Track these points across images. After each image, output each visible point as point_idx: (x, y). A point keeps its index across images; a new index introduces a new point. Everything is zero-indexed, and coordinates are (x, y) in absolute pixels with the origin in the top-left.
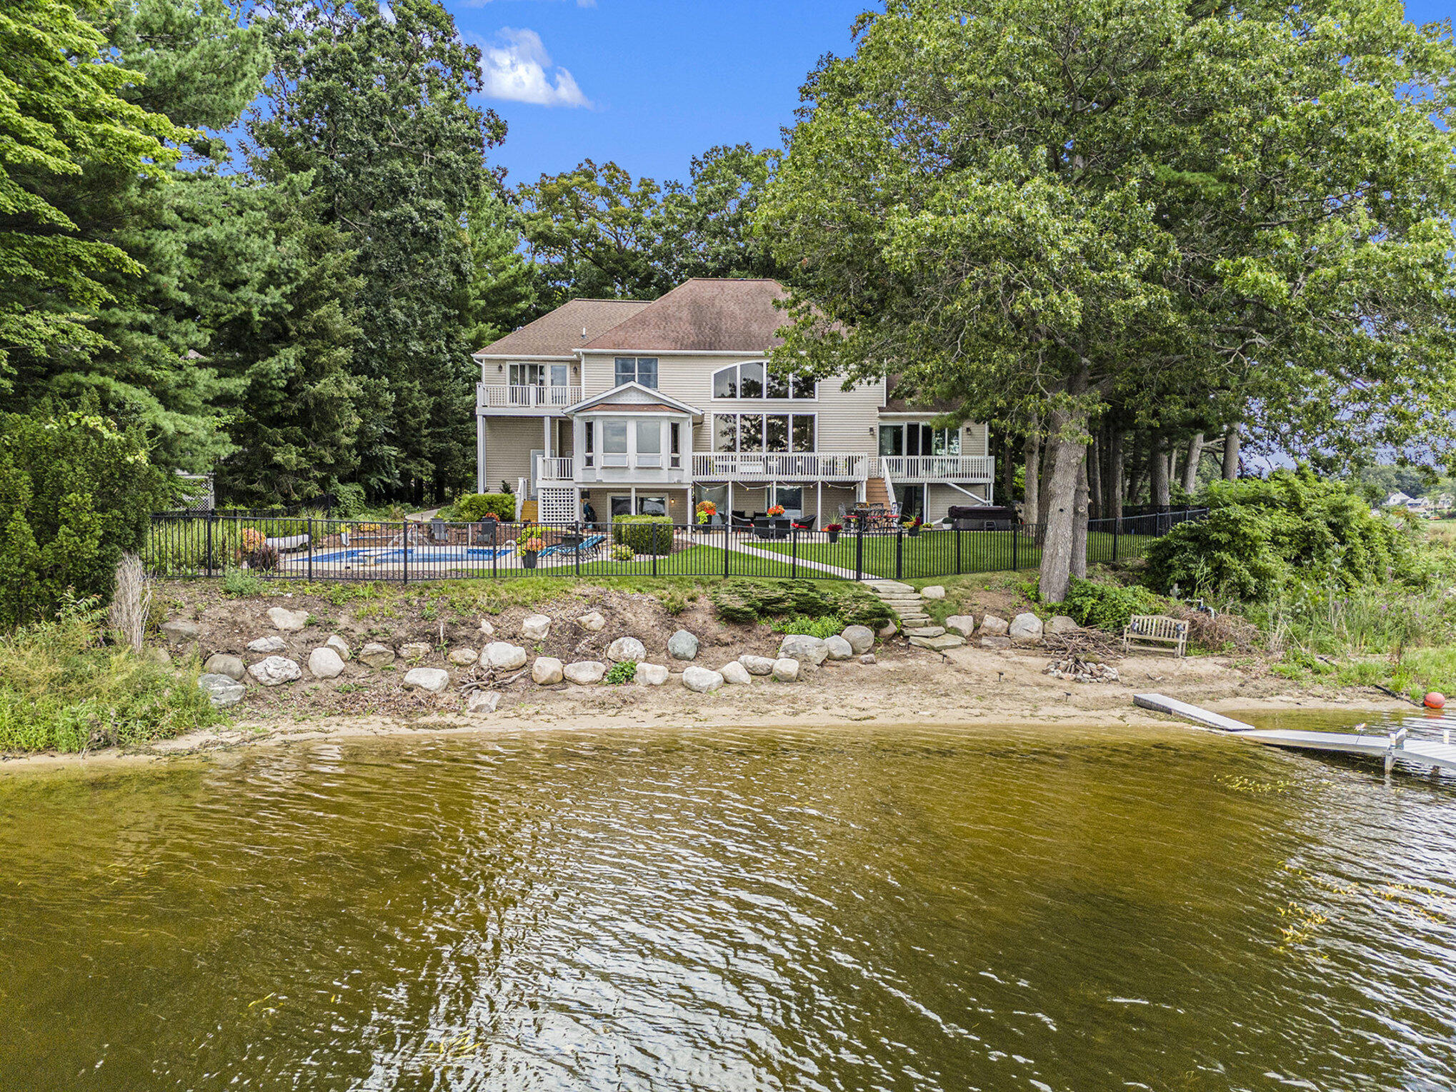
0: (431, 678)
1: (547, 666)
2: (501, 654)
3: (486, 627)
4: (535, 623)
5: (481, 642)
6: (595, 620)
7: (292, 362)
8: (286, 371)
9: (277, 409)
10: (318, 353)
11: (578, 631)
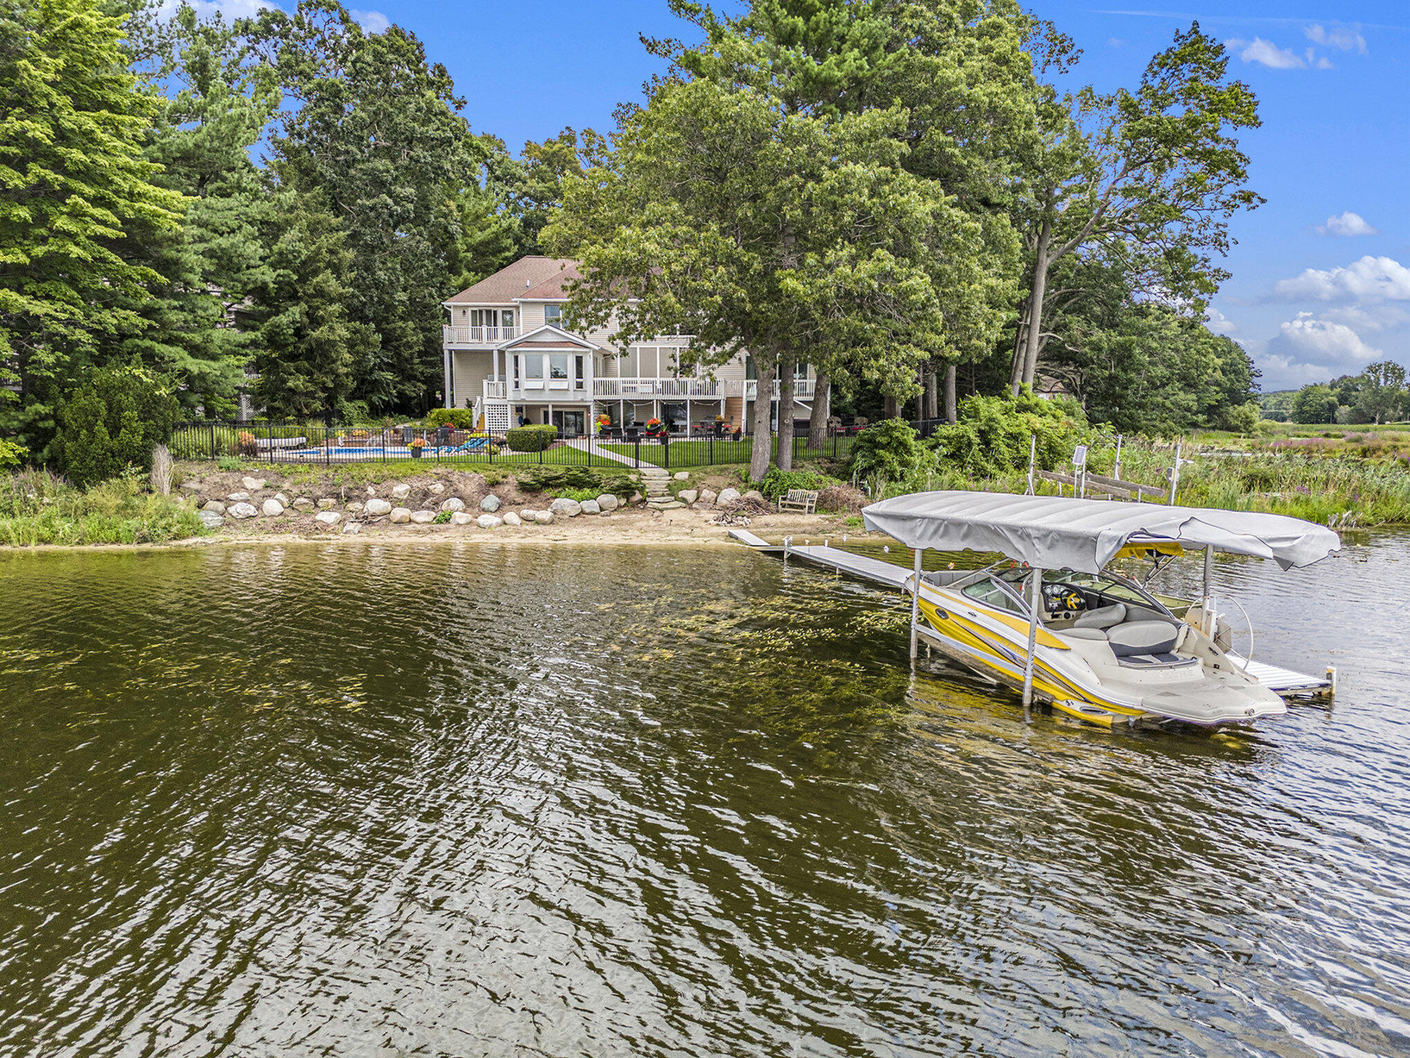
0: (329, 517)
1: (400, 513)
2: (376, 505)
3: (371, 490)
4: (401, 489)
5: (367, 498)
6: (439, 488)
7: (298, 316)
8: (293, 322)
9: (290, 349)
10: (318, 308)
11: (426, 494)
